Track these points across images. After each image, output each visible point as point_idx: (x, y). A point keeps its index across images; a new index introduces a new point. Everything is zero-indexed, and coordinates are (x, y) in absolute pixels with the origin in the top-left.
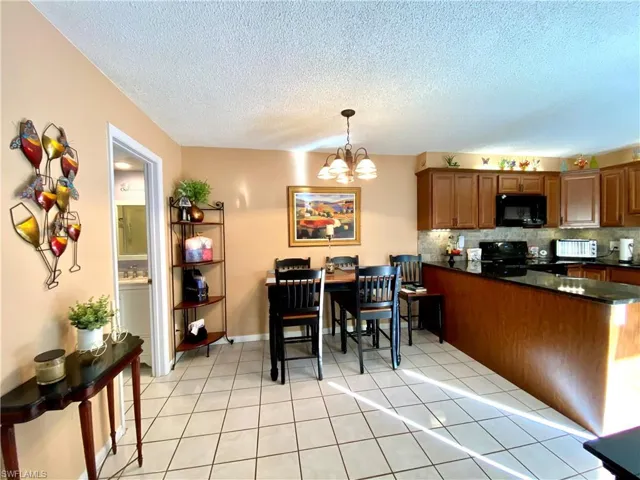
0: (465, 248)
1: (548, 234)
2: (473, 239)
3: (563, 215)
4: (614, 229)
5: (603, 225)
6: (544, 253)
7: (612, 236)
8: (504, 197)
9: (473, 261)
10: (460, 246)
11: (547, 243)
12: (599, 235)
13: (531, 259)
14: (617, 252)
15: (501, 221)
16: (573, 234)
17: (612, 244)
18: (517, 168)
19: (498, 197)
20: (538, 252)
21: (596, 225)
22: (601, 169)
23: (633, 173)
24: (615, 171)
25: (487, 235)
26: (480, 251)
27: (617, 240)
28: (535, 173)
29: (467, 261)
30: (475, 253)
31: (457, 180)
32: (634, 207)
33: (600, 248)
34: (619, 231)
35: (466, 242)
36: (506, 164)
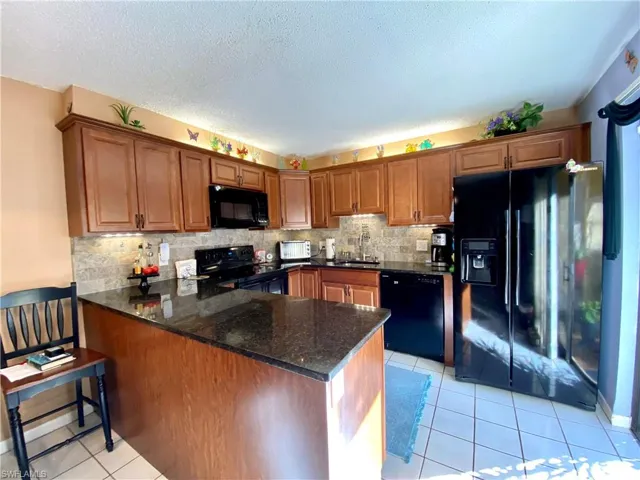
0: (173, 262)
1: (274, 236)
2: (184, 246)
3: (283, 216)
4: (322, 230)
5: (314, 226)
6: (270, 257)
7: (321, 236)
8: (218, 188)
9: (184, 278)
10: (163, 259)
11: (273, 245)
12: (311, 235)
13: (257, 265)
14: (324, 251)
15: (218, 221)
16: (293, 235)
17: (321, 244)
18: (234, 154)
19: (212, 189)
20: (264, 256)
21: (309, 226)
22: (311, 172)
23: (332, 177)
24: (320, 174)
25: (204, 240)
26: (193, 263)
27: (324, 240)
28: (254, 165)
29: (176, 279)
30: (188, 267)
31: (138, 149)
32: (334, 210)
33: (313, 248)
34: (325, 232)
35: (173, 252)
36: (219, 145)
